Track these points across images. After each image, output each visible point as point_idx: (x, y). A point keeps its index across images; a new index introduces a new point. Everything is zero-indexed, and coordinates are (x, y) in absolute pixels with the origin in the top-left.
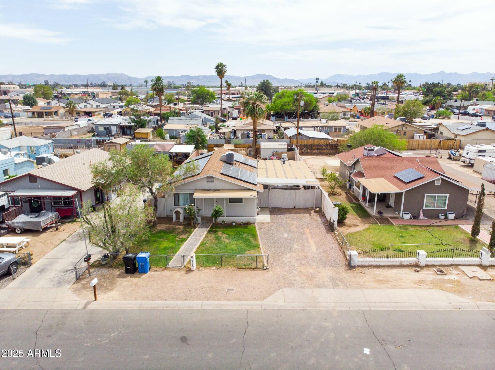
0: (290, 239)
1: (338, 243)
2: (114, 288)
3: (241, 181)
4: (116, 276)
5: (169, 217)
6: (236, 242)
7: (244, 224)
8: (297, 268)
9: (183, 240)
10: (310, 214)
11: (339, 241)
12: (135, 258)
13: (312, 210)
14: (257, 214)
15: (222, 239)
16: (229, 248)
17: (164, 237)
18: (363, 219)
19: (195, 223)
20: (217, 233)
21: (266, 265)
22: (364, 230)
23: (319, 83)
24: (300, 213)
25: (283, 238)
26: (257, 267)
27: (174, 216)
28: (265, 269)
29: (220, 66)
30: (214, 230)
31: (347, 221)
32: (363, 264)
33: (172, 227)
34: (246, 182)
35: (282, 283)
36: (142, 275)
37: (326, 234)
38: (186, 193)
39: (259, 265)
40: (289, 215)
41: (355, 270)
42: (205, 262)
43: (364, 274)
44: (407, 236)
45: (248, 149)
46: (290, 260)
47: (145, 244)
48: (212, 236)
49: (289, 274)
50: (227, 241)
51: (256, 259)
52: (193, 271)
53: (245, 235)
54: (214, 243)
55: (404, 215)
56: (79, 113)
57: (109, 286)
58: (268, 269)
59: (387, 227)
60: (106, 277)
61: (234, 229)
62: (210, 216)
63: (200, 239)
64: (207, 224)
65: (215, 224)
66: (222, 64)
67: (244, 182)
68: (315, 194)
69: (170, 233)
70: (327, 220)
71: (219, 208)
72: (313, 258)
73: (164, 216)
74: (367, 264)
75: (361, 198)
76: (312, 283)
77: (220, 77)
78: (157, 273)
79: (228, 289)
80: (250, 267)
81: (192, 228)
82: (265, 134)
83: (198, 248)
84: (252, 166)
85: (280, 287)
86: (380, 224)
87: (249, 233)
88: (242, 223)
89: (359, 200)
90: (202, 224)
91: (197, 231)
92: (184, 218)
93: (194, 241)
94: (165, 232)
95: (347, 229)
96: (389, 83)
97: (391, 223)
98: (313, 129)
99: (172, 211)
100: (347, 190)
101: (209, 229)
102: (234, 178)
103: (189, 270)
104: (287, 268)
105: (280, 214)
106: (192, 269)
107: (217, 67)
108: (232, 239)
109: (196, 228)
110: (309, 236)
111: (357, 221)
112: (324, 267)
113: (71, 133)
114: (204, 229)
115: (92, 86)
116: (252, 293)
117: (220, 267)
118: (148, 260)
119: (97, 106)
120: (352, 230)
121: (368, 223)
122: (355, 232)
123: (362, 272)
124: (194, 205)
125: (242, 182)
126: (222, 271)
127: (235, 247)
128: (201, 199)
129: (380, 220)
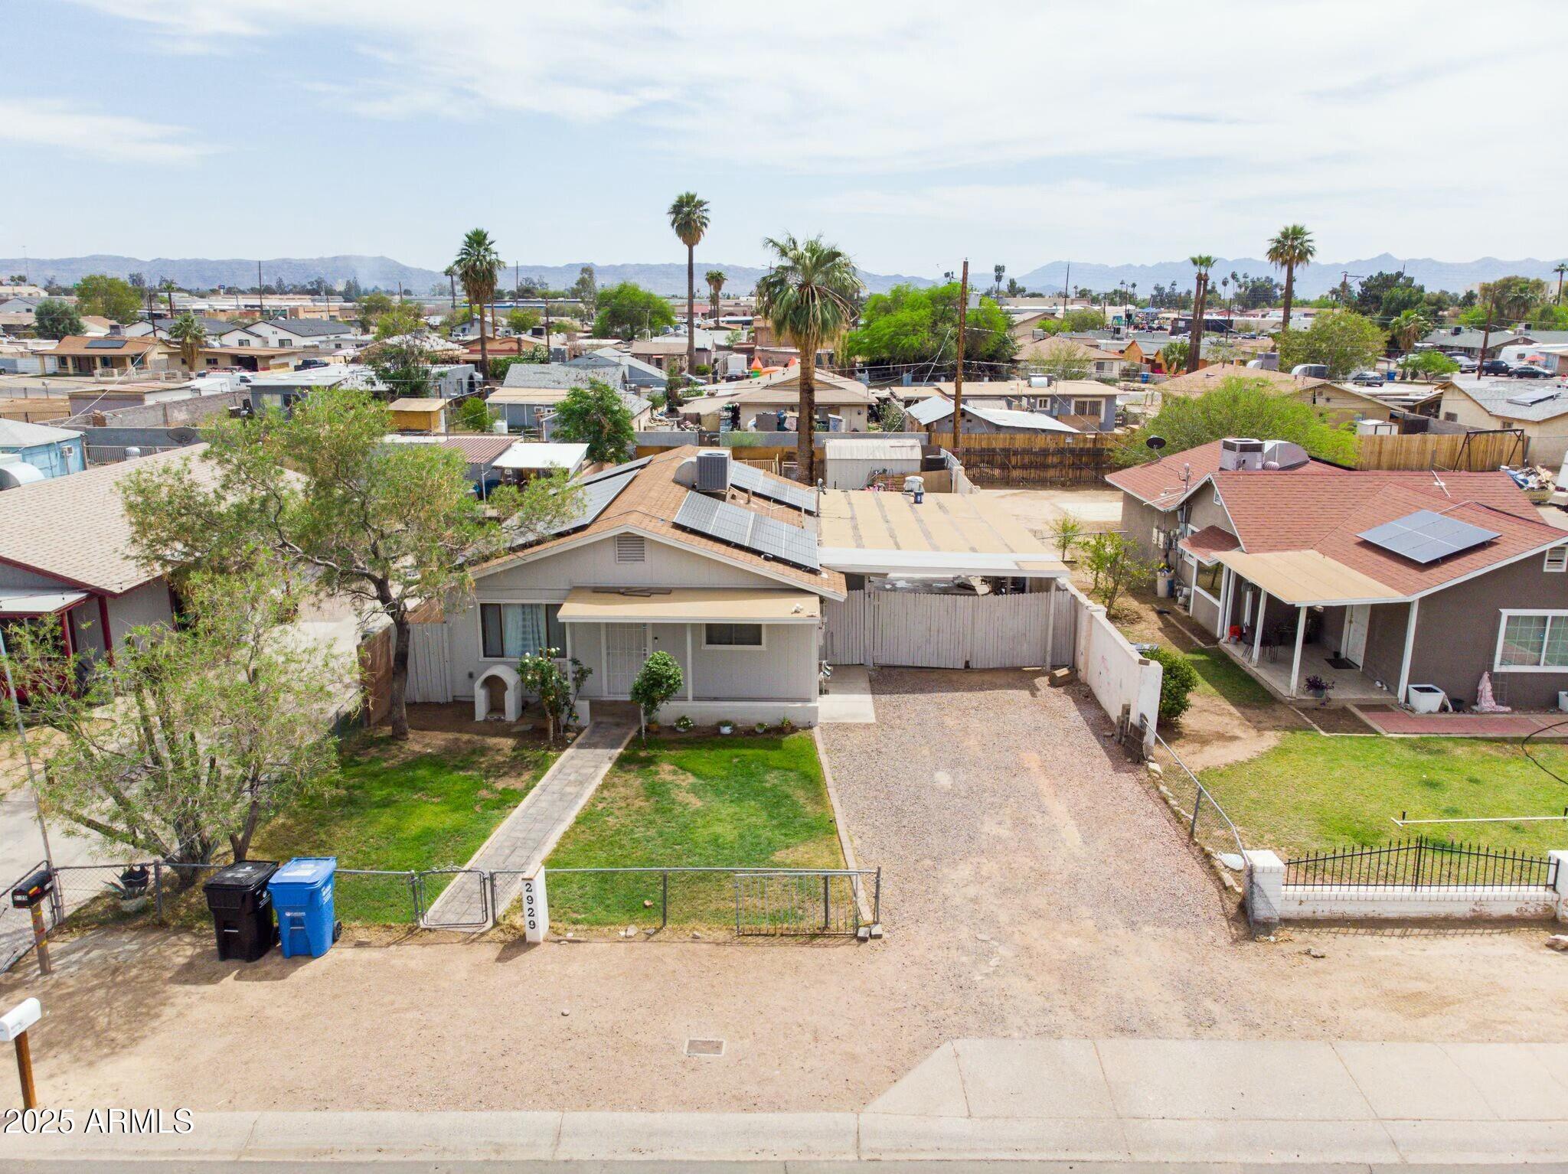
0: (963, 794)
1: (1170, 815)
2: (144, 1037)
3: (755, 557)
4: (168, 975)
5: (460, 702)
6: (733, 809)
7: (768, 731)
8: (1010, 929)
9: (507, 800)
10: (1034, 690)
11: (1172, 802)
12: (264, 884)
13: (1037, 674)
14: (821, 692)
15: (675, 794)
16: (702, 834)
17: (429, 785)
18: (1248, 712)
19: (567, 728)
20: (652, 768)
21: (867, 916)
22: (1265, 756)
23: (1004, 285)
24: (993, 686)
25: (933, 789)
26: (826, 927)
27: (481, 698)
28: (864, 940)
29: (688, 204)
30: (643, 754)
31: (1188, 720)
32: (1306, 911)
33: (469, 742)
34: (776, 559)
35: (950, 1012)
36: (297, 965)
37: (1111, 772)
38: (532, 605)
39: (839, 918)
40: (950, 695)
41: (1272, 939)
42: (590, 903)
43: (1320, 963)
44: (1456, 785)
45: (780, 464)
46: (972, 891)
47: (343, 817)
48: (634, 781)
49: (975, 963)
50: (696, 803)
51: (824, 889)
52: (535, 944)
53: (771, 779)
54: (639, 811)
55: (1413, 694)
56: (215, 362)
57: (118, 1029)
58: (879, 937)
59: (1355, 744)
60: (120, 978)
61: (727, 753)
62: (628, 698)
63: (578, 796)
64: (616, 731)
65: (647, 730)
66: (693, 197)
67: (767, 559)
68: (1052, 611)
69: (457, 768)
70: (1106, 718)
71: (666, 664)
72: (1074, 881)
73: (442, 700)
74: (1323, 911)
75: (1222, 628)
76: (1088, 1012)
77: (685, 242)
78: (365, 954)
79: (692, 1044)
80: (794, 926)
81: (549, 749)
82: (840, 417)
83: (566, 835)
84: (798, 509)
85: (940, 1034)
86: (1322, 733)
87: (791, 770)
88: (761, 725)
89: (1216, 641)
90: (593, 732)
91: (572, 758)
92: (523, 708)
93: (553, 803)
94: (438, 763)
95: (1194, 753)
96: (1225, 283)
97: (1368, 729)
98: (1003, 403)
99: (475, 675)
100: (1160, 601)
101: (620, 750)
102: (728, 543)
103: (518, 944)
104: (964, 933)
105: (913, 692)
106: (531, 936)
107: (677, 209)
108: (718, 793)
109: (567, 746)
110: (1043, 783)
111: (1227, 720)
112: (1132, 925)
113: (165, 415)
114: (599, 751)
115: (281, 290)
116: (807, 1068)
117: (658, 924)
118: (327, 894)
119: (282, 343)
120: (1217, 756)
121: (1274, 728)
122: (1230, 766)
123: (1308, 953)
124: (562, 654)
125: (760, 560)
126: (666, 949)
127: (727, 832)
128: (592, 628)
129: (1316, 713)
